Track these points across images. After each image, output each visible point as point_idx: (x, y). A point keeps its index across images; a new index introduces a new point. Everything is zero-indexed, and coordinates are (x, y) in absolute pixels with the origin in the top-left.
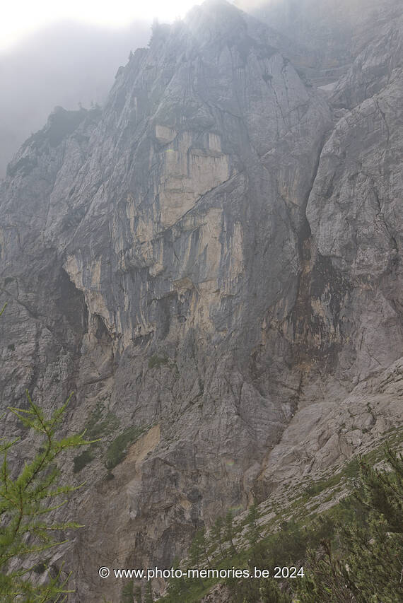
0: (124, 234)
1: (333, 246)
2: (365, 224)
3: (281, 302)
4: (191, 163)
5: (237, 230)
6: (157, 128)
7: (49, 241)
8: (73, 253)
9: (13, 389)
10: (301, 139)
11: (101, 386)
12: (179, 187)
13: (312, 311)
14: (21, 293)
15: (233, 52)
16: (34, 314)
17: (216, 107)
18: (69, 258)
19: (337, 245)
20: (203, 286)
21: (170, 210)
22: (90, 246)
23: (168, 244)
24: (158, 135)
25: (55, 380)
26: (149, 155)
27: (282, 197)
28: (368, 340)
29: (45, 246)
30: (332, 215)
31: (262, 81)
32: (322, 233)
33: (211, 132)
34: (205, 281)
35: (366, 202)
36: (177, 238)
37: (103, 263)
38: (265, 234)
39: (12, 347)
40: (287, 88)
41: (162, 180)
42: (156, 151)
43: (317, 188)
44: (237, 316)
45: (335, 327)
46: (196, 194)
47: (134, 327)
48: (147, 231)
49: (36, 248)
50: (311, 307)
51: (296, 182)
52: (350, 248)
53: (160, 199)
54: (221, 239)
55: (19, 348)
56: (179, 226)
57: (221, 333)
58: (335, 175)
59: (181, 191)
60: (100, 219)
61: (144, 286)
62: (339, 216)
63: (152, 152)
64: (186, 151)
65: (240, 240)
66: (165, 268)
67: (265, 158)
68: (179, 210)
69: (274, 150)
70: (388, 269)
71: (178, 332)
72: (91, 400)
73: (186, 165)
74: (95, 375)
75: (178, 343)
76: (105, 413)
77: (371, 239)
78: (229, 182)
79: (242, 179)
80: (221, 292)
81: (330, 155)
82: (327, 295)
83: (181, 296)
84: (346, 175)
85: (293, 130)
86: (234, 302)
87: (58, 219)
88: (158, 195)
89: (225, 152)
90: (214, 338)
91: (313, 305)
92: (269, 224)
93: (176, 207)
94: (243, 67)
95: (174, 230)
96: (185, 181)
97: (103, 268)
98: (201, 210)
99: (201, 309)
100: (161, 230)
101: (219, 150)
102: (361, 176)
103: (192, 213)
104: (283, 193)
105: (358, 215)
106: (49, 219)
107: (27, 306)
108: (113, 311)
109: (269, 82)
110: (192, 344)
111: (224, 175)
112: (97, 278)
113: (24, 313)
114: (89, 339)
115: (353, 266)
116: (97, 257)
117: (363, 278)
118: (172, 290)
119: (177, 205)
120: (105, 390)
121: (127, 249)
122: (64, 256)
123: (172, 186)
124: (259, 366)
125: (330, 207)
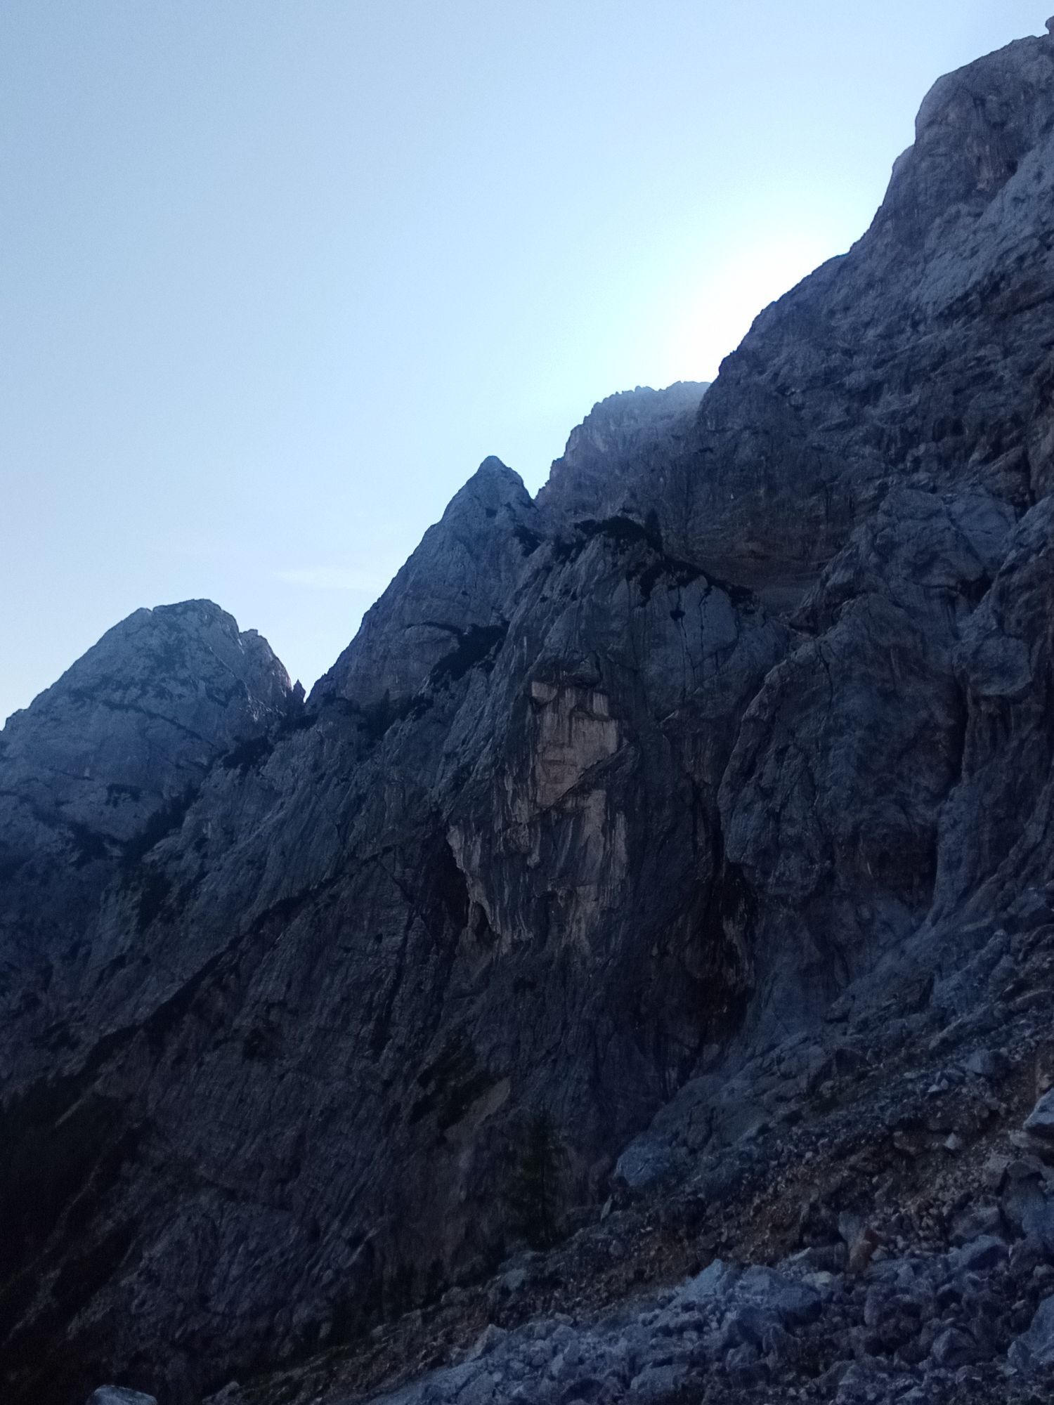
0: (503, 810)
1: (744, 849)
2: (791, 821)
3: (680, 920)
4: (574, 728)
5: (621, 820)
6: (534, 684)
7: (436, 803)
8: (456, 823)
9: (372, 995)
10: (716, 696)
11: (472, 1002)
12: (558, 758)
13: (724, 936)
14: (398, 868)
15: (632, 586)
16: (409, 897)
17: (606, 658)
18: (452, 829)
19: (750, 850)
20: (580, 890)
21: (549, 786)
22: (471, 817)
23: (547, 829)
24: (534, 694)
25: (418, 989)
26: (525, 716)
27: (688, 774)
28: (777, 994)
29: (431, 808)
30: (750, 803)
31: (670, 620)
32: (733, 830)
33: (596, 692)
34: (583, 884)
35: (796, 788)
36: (557, 822)
37: (484, 841)
38: (660, 827)
39: (379, 939)
40: (702, 628)
41: (540, 748)
42: (534, 712)
43: (734, 763)
44: (617, 937)
45: (750, 963)
46: (579, 767)
47: (514, 929)
48: (522, 811)
49: (421, 810)
50: (723, 930)
51: (708, 753)
52: (768, 854)
53: (537, 772)
54: (604, 831)
55: (386, 941)
56: (559, 806)
57: (598, 959)
58: (759, 746)
59: (561, 763)
60: (483, 785)
61: (524, 877)
62: (758, 806)
63: (529, 714)
64: (567, 713)
65: (623, 835)
66: (542, 859)
67: (665, 724)
68: (559, 787)
69: (677, 713)
70: (816, 888)
71: (554, 948)
72: (456, 1021)
73: (567, 731)
74: (465, 986)
75: (551, 962)
76: (464, 1044)
77: (798, 843)
78: (617, 755)
79: (631, 752)
80: (601, 901)
81: (753, 719)
82: (742, 916)
83: (561, 897)
84: (772, 748)
85: (707, 684)
86: (614, 918)
87: (449, 775)
88: (534, 767)
89: (613, 716)
90: (589, 964)
91: (724, 927)
92: (667, 812)
93: (556, 783)
94: (643, 605)
95: (553, 813)
96: (566, 750)
97: (483, 847)
98: (581, 790)
99: (579, 921)
100: (537, 812)
101: (606, 714)
102: (792, 750)
103: (573, 792)
104: (689, 769)
105: (783, 806)
106: (439, 773)
107: (402, 884)
108: (492, 903)
109: (680, 620)
110: (565, 966)
111: (612, 746)
112: (476, 860)
113: (397, 895)
114: (468, 935)
115: (771, 880)
116: (478, 830)
117: (782, 900)
118: (550, 889)
119: (556, 780)
120: (474, 1009)
121: (505, 829)
122: (447, 826)
123: (550, 756)
124: (643, 1009)
125: (748, 792)
